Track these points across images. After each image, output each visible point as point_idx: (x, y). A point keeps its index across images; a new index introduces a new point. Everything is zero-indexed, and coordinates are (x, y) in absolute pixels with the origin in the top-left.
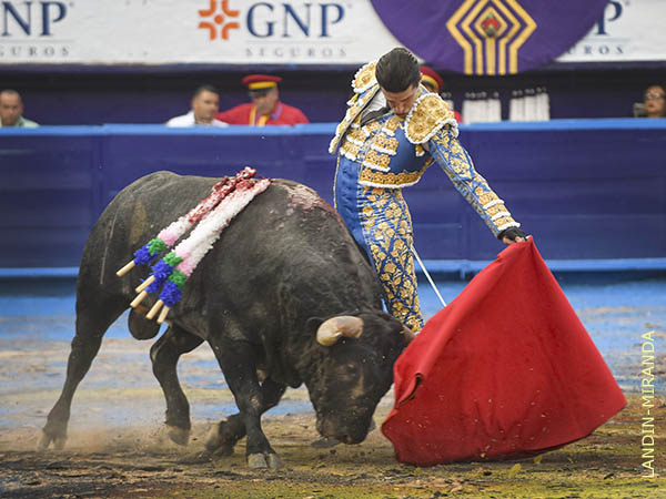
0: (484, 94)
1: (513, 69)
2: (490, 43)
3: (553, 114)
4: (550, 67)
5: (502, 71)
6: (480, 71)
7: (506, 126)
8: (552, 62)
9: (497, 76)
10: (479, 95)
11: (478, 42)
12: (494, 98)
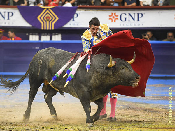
0: (46, 34)
1: (53, 29)
2: (48, 22)
3: (62, 39)
4: (61, 28)
5: (50, 29)
6: (45, 29)
7: (51, 42)
8: (62, 27)
9: (49, 30)
10: (45, 34)
11: (45, 22)
12: (48, 35)
